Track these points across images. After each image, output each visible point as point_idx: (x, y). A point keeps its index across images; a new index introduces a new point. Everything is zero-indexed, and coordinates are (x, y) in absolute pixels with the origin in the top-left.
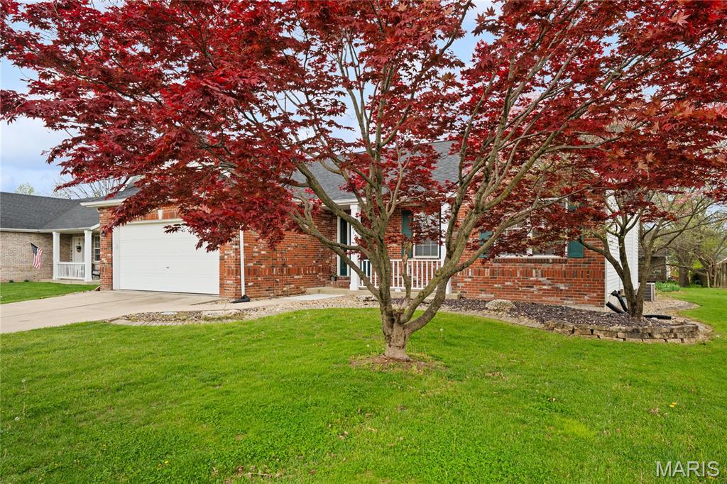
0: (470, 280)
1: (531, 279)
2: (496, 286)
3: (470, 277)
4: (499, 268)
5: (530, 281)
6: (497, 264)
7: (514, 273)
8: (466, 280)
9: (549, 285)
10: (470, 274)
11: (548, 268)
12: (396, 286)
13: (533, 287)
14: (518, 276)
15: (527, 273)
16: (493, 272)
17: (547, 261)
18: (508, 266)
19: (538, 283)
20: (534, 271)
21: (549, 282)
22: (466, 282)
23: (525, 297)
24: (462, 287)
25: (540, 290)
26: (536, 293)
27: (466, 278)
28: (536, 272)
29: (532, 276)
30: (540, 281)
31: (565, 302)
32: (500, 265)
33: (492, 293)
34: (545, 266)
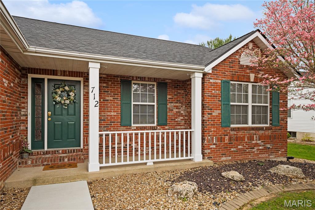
0: (214, 146)
1: (253, 142)
2: (232, 149)
3: (214, 144)
4: (234, 135)
5: (253, 144)
6: (233, 132)
7: (243, 139)
8: (211, 146)
9: (263, 146)
10: (214, 142)
11: (262, 134)
12: (147, 159)
13: (254, 148)
14: (246, 140)
15: (251, 138)
16: (230, 139)
17: (261, 129)
18: (240, 134)
19: (257, 145)
20: (255, 136)
21: (262, 144)
22: (211, 148)
23: (250, 156)
24: (209, 153)
25: (258, 150)
26: (256, 152)
27: (211, 145)
28: (256, 137)
29: (253, 140)
30: (258, 144)
31: (270, 156)
32: (235, 133)
33: (230, 156)
34: (261, 132)
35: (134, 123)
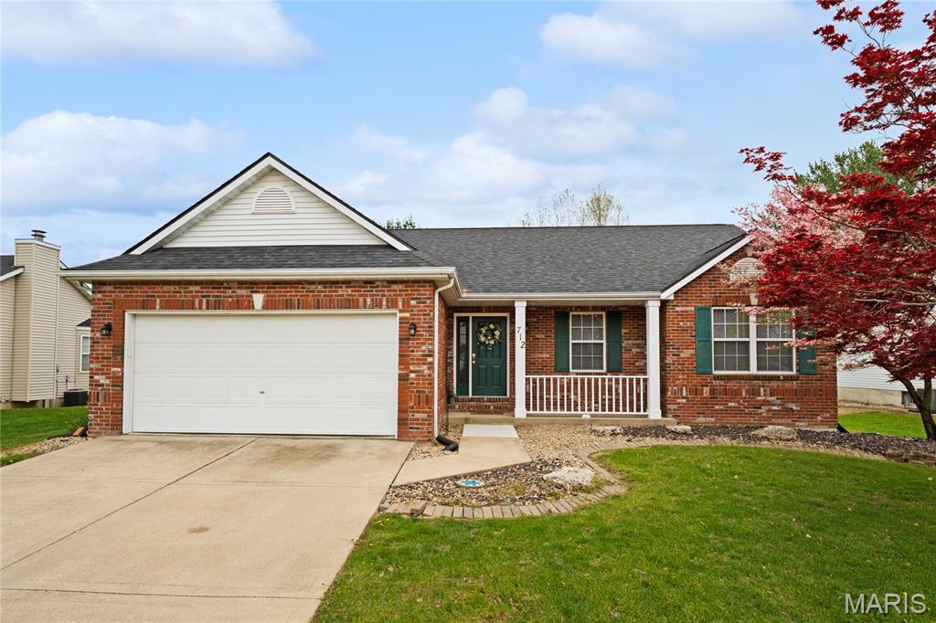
0: (684, 401)
1: (759, 398)
2: (717, 407)
3: (684, 398)
4: (721, 386)
5: (758, 401)
6: (718, 381)
7: (738, 392)
8: (679, 401)
9: (779, 405)
10: (684, 394)
11: (778, 386)
12: (583, 410)
13: (760, 408)
14: (744, 394)
15: (755, 392)
16: (713, 391)
17: (777, 378)
18: (732, 384)
19: (767, 403)
20: (762, 389)
21: (779, 401)
22: (679, 403)
23: (752, 419)
24: (674, 410)
25: (769, 411)
26: (764, 414)
27: (679, 398)
28: (765, 390)
29: (759, 395)
30: (769, 401)
31: (797, 424)
32: (722, 383)
33: (712, 417)
34: (774, 384)
35: (573, 368)
